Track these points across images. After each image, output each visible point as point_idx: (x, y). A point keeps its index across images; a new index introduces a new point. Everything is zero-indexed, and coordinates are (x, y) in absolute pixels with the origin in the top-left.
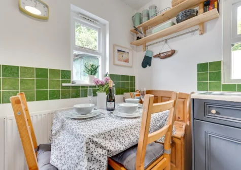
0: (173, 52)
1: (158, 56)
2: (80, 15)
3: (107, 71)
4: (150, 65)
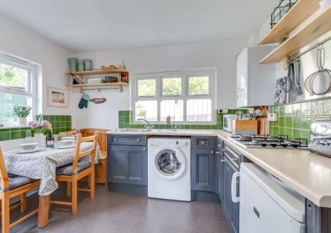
0: (104, 100)
1: (93, 100)
2: (7, 57)
3: (40, 112)
4: (86, 107)
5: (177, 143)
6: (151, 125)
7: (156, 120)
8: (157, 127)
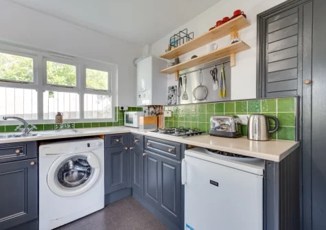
5: (89, 145)
6: (30, 126)
7: (36, 118)
8: (40, 127)
